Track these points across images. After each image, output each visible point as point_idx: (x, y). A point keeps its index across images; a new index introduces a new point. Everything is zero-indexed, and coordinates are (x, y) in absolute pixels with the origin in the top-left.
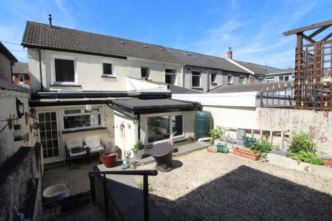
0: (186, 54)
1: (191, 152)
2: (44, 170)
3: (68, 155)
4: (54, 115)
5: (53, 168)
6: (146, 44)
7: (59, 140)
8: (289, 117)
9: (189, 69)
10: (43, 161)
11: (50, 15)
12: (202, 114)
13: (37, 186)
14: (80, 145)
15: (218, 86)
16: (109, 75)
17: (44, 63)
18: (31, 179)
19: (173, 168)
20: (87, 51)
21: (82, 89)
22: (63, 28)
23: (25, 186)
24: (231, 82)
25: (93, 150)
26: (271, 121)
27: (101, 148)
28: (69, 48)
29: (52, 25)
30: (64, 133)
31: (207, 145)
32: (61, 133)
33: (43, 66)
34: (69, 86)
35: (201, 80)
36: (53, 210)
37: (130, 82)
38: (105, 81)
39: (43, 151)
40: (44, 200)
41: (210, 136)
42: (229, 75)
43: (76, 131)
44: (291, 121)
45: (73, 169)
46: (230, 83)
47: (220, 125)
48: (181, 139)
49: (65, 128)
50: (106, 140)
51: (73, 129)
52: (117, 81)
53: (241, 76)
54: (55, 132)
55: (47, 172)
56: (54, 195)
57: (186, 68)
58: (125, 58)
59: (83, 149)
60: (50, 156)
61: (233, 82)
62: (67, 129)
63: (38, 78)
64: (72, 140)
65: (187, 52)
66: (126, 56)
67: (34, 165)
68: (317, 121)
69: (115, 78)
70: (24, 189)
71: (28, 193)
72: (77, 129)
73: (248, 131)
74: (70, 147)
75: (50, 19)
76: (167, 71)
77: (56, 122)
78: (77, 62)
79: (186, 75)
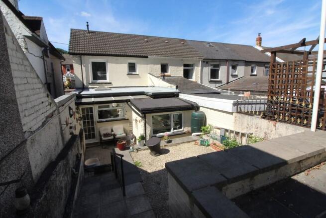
0: (208, 46)
1: (181, 143)
2: (86, 148)
3: (101, 139)
4: (91, 109)
5: (91, 147)
6: (167, 39)
7: (95, 128)
8: (253, 123)
9: (207, 63)
10: (85, 142)
11: (87, 23)
12: (196, 113)
13: (81, 158)
14: (109, 131)
15: (239, 77)
16: (134, 73)
17: (84, 66)
18: (78, 154)
19: (161, 154)
20: (115, 53)
21: (112, 85)
22: (97, 32)
23: (75, 157)
24: (255, 73)
25: (118, 136)
26: (242, 125)
27: (124, 134)
28: (102, 53)
29: (89, 30)
30: (98, 122)
31: (196, 139)
32: (96, 123)
33: (84, 69)
34: (102, 83)
35: (220, 72)
36: (90, 173)
37: (150, 78)
38: (130, 78)
39: (85, 135)
40: (85, 166)
41: (201, 131)
42: (253, 65)
43: (106, 121)
44: (254, 126)
45: (104, 148)
46: (253, 74)
47: (211, 124)
48: (180, 133)
49: (99, 118)
50: (128, 129)
51: (105, 120)
52: (140, 77)
53: (266, 66)
54: (92, 122)
55: (88, 149)
56: (91, 164)
57: (204, 62)
58: (147, 57)
59: (111, 135)
60: (90, 138)
61: (257, 73)
62: (100, 120)
63: (80, 78)
64: (104, 128)
65: (209, 43)
66: (147, 55)
67: (80, 146)
68: (270, 129)
69: (138, 75)
70: (75, 159)
71: (77, 161)
72: (107, 119)
73: (227, 130)
74: (102, 133)
75: (88, 26)
76: (185, 65)
77: (93, 115)
78: (108, 64)
79: (204, 68)
